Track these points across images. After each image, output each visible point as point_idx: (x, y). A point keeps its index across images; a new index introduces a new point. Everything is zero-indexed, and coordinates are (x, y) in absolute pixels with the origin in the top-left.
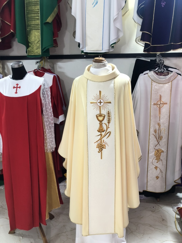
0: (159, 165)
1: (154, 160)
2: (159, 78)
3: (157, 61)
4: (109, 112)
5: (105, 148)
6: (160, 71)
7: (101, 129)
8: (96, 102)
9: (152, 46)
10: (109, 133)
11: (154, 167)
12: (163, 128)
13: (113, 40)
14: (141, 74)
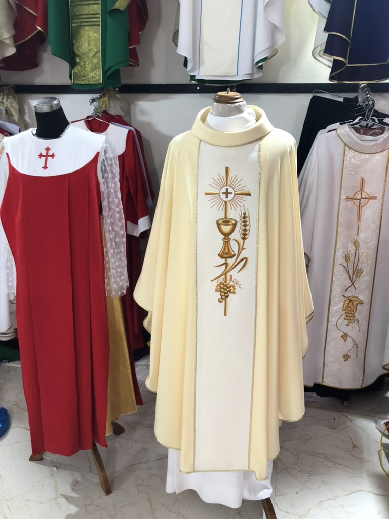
0: (352, 330)
1: (340, 321)
2: (361, 141)
3: (358, 102)
4: (244, 214)
5: (234, 293)
6: (365, 124)
7: (227, 251)
8: (217, 191)
9: (349, 65)
10: (244, 261)
11: (341, 335)
12: (364, 251)
13: (261, 52)
14: (321, 131)
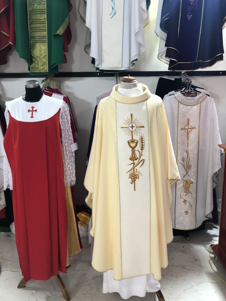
0: (188, 198)
1: (182, 193)
2: (187, 100)
3: (182, 80)
4: (142, 137)
5: (139, 178)
6: (187, 92)
7: (134, 156)
8: (128, 126)
9: (178, 63)
10: (143, 161)
11: (183, 201)
12: (191, 156)
14: (166, 95)
